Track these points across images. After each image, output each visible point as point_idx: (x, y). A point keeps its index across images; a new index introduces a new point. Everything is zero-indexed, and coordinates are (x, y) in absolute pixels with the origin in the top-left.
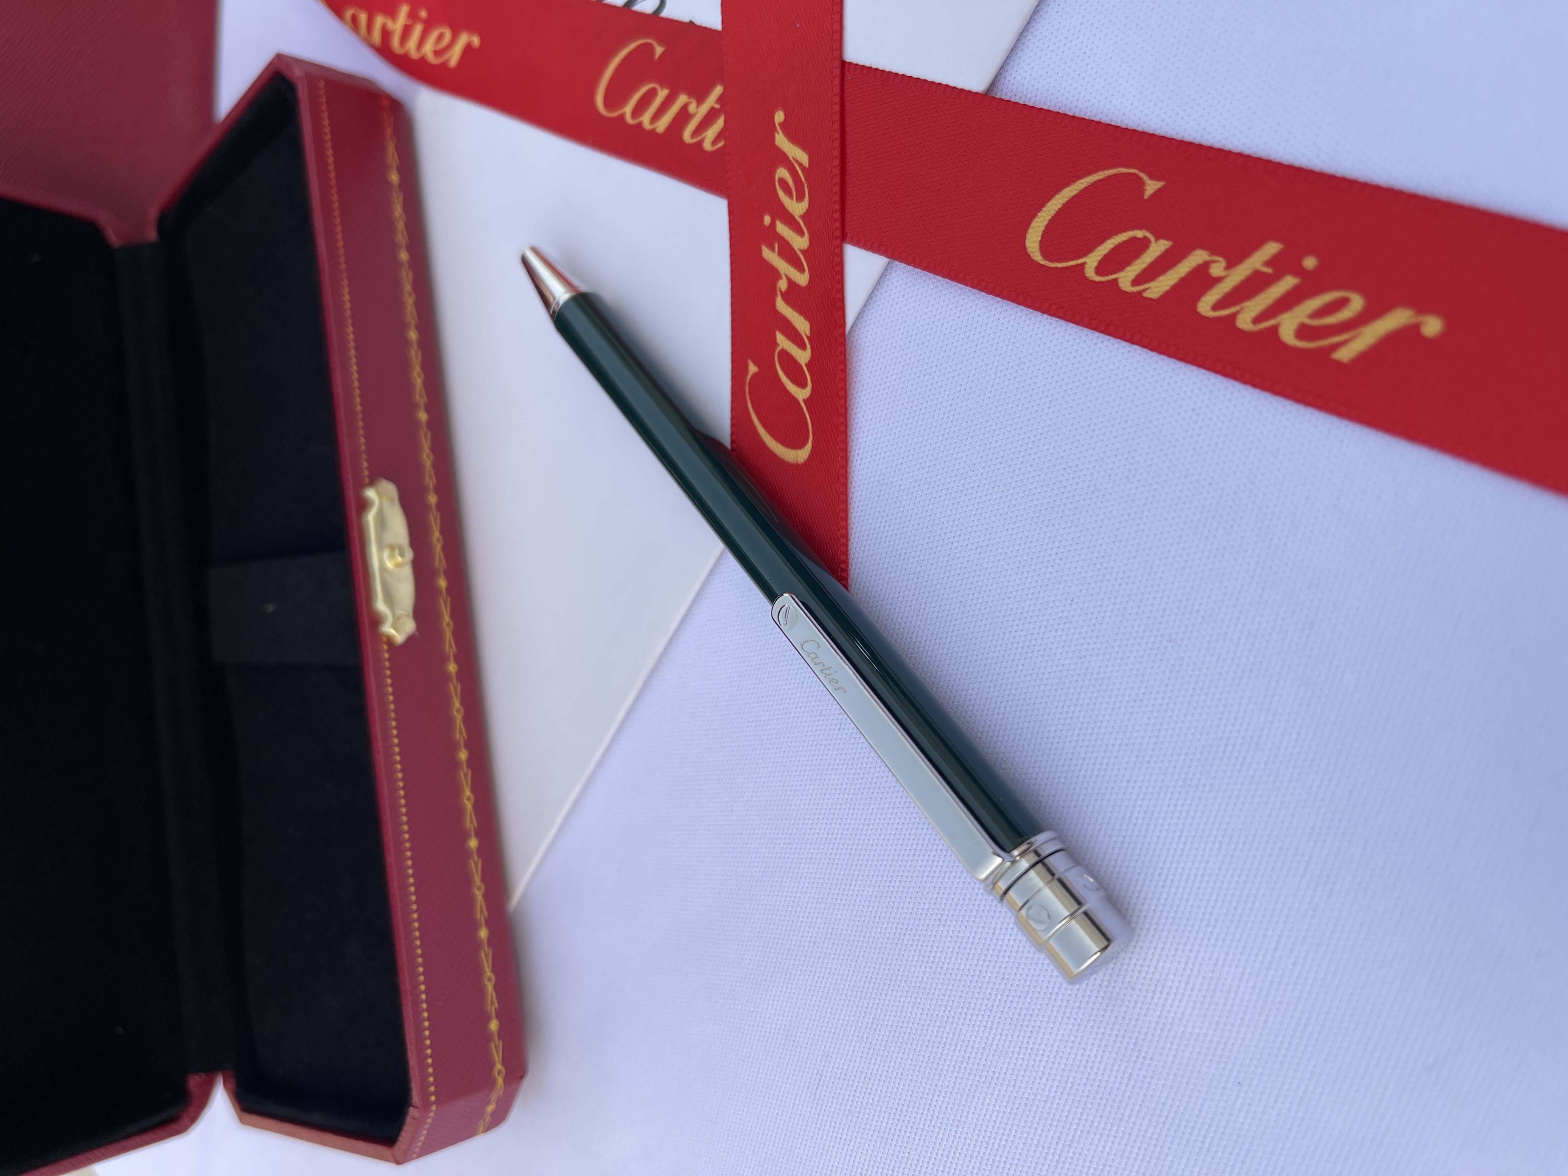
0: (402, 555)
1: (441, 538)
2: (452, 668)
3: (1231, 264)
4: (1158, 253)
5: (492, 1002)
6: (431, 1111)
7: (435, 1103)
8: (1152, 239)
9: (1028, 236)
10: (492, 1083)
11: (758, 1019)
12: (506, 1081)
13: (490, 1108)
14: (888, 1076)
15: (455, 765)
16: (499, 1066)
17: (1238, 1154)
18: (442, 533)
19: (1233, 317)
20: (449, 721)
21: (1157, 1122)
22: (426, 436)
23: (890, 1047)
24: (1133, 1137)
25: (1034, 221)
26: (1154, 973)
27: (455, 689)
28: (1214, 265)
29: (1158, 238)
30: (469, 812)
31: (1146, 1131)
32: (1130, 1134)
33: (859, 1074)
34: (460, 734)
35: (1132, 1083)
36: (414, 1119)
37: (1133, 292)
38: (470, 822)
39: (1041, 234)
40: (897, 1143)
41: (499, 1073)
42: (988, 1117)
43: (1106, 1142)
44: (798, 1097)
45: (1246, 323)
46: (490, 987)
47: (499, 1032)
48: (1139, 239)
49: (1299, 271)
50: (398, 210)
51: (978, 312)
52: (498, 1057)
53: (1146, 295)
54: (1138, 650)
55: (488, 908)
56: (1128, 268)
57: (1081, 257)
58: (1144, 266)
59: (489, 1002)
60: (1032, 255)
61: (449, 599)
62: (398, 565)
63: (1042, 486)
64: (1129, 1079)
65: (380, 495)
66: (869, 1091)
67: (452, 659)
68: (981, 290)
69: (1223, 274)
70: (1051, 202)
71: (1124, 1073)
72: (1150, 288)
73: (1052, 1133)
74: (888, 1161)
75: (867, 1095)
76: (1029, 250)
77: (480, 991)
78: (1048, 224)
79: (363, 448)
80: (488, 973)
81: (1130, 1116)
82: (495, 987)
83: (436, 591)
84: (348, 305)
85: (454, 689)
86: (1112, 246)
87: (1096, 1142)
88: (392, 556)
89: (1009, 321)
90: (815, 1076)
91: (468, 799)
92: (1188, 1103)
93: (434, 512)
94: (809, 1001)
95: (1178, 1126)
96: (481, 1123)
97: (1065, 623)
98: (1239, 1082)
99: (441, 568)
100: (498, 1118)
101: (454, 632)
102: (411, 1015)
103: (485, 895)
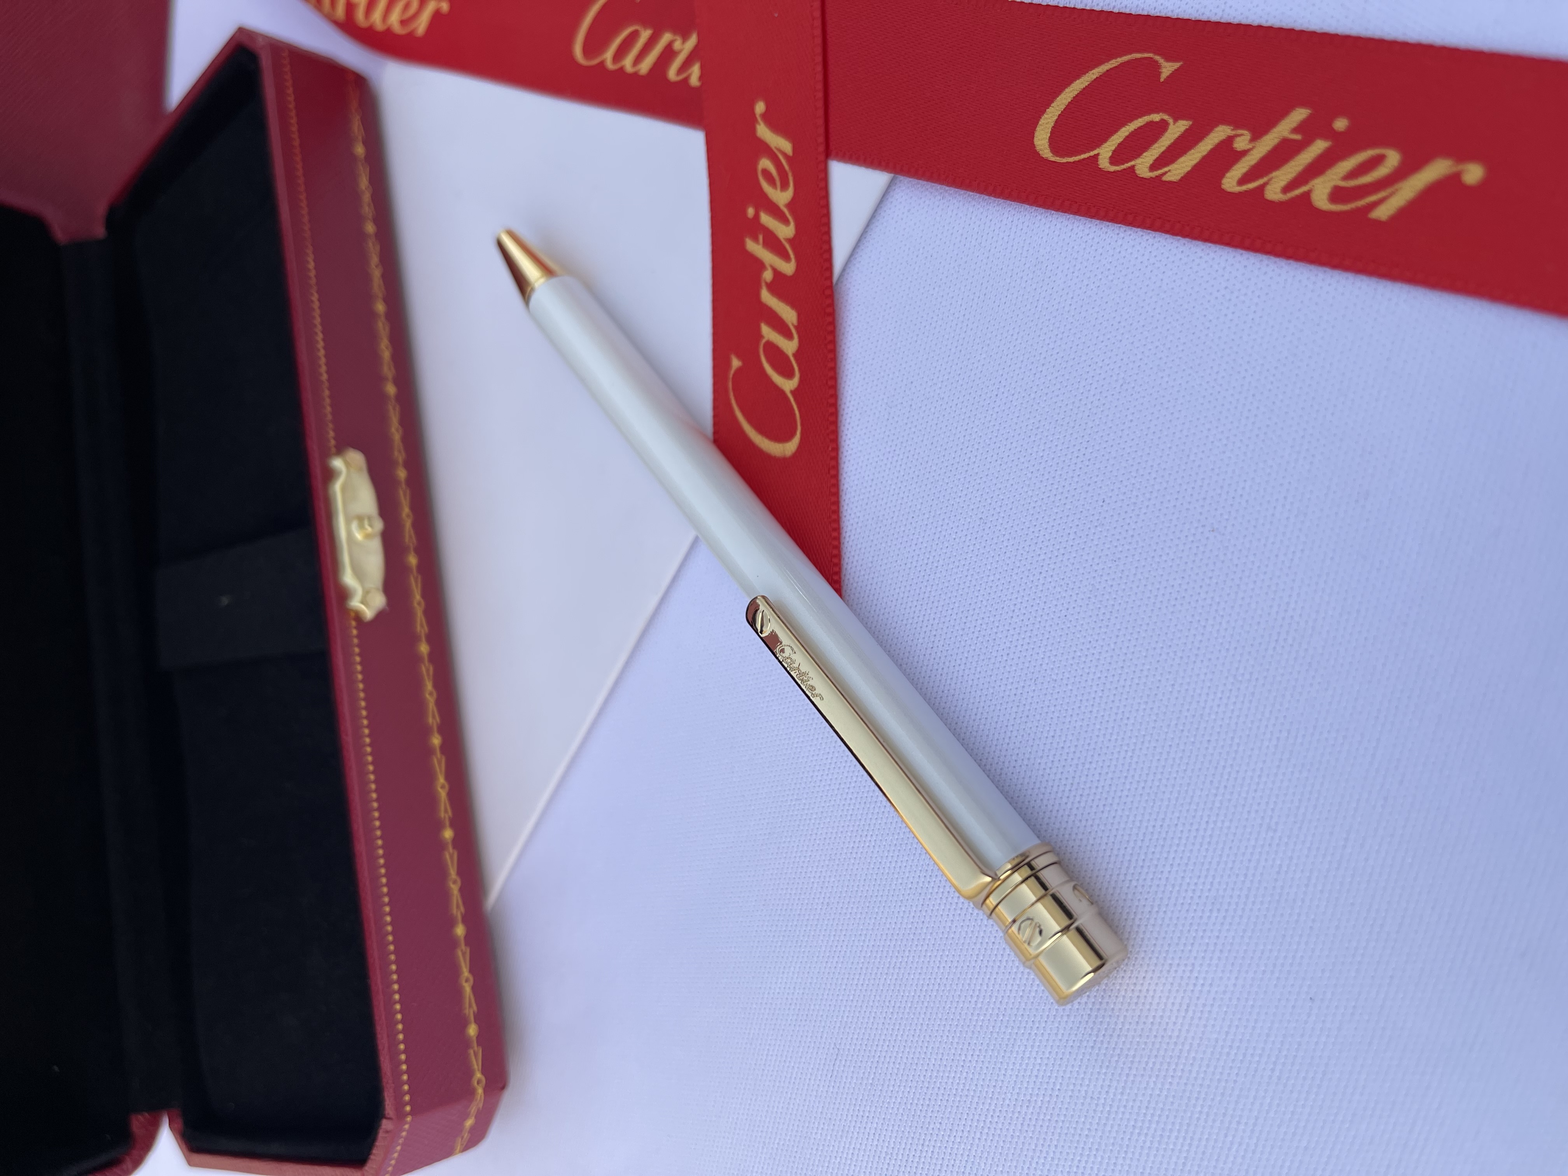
0: (371, 526)
1: (411, 514)
2: (424, 648)
3: (1257, 134)
4: (1177, 135)
5: (470, 1007)
6: (406, 1123)
7: (410, 1113)
8: (1170, 121)
9: (1037, 134)
10: (470, 1093)
11: (766, 996)
12: (485, 1091)
13: (469, 1123)
14: (915, 1041)
15: (428, 751)
16: (478, 1075)
17: (1313, 1078)
18: (412, 508)
19: (1261, 189)
20: (421, 704)
21: (1221, 1053)
22: (394, 409)
23: (916, 1008)
24: (1194, 1075)
25: (1043, 117)
26: (1210, 890)
27: (428, 671)
28: (1238, 139)
29: (1176, 119)
30: (443, 801)
31: (1208, 1066)
32: (1190, 1071)
33: (881, 1043)
34: (433, 718)
35: (1190, 1014)
36: (387, 1132)
37: (1151, 178)
38: (444, 811)
39: (1050, 130)
40: (926, 1114)
41: (478, 1083)
42: (1029, 1073)
43: (1163, 1084)
45: (1276, 193)
46: (467, 988)
47: (479, 1037)
48: (1157, 123)
49: (1330, 134)
50: (364, 182)
52: (478, 1065)
53: (1166, 178)
54: (1177, 545)
55: (464, 903)
56: (1146, 154)
57: (1093, 149)
58: (1162, 149)
59: (467, 1005)
60: (1041, 152)
61: (420, 578)
62: (368, 536)
64: (1187, 1011)
65: (347, 464)
67: (424, 639)
69: (1248, 146)
70: (1060, 97)
71: (1181, 1004)
72: (1169, 171)
73: (1100, 1082)
74: (917, 1135)
75: (891, 1064)
76: (1038, 148)
77: (458, 992)
78: (1057, 120)
79: (330, 417)
80: (466, 973)
81: (1189, 1051)
82: (474, 988)
83: (407, 568)
84: (312, 274)
85: (426, 670)
86: (1127, 134)
87: (1152, 1085)
88: (361, 527)
90: (831, 1051)
91: (443, 787)
92: (1254, 1028)
93: (404, 486)
95: (1245, 1055)
96: (459, 1140)
97: (1096, 526)
98: (1311, 998)
99: (411, 545)
100: (477, 1136)
101: (426, 612)
102: (383, 1017)
103: (461, 890)
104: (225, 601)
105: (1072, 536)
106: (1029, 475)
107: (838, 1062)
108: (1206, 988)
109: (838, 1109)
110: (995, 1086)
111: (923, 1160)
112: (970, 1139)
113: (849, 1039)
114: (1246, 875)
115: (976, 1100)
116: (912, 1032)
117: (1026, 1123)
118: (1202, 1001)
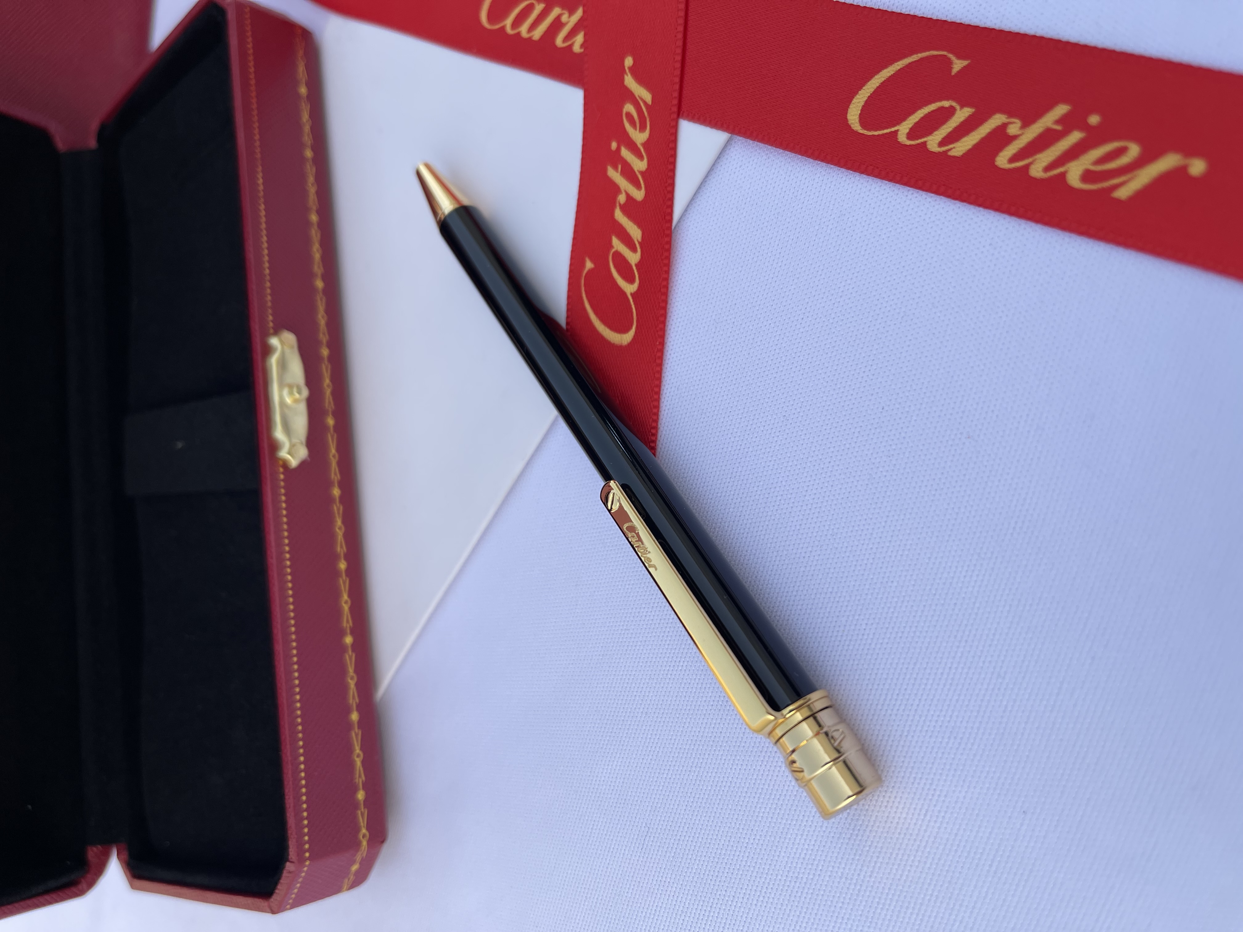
0: (299, 392)
1: (330, 384)
2: (336, 492)
3: (1027, 123)
4: (962, 119)
5: (360, 777)
6: (305, 866)
7: (309, 859)
8: (958, 107)
9: (850, 110)
11: (594, 782)
12: (368, 842)
13: (355, 868)
15: (336, 573)
16: (364, 831)
17: (1022, 874)
18: (332, 380)
19: (1027, 167)
20: (332, 536)
21: (950, 850)
22: (321, 300)
23: (711, 799)
24: (928, 865)
25: (856, 97)
26: (949, 722)
27: (338, 510)
28: (1011, 126)
29: (962, 106)
30: (345, 613)
31: (939, 859)
32: (925, 863)
33: (683, 825)
34: (341, 548)
35: (928, 818)
36: (290, 872)
37: (939, 152)
38: (347, 622)
39: (861, 108)
40: (715, 882)
41: (363, 837)
42: (798, 855)
43: (903, 871)
44: (628, 848)
45: (1038, 172)
46: (358, 762)
47: (365, 801)
48: (946, 108)
49: (1084, 126)
50: (305, 117)
51: (805, 176)
52: (364, 823)
53: (950, 153)
54: (940, 447)
55: (359, 696)
56: (936, 133)
57: (894, 126)
58: (950, 130)
59: (357, 776)
60: (852, 126)
61: (335, 436)
62: (296, 401)
63: (858, 315)
64: (925, 815)
65: (282, 343)
66: (691, 839)
67: (336, 485)
68: (809, 157)
69: (1019, 133)
70: (870, 82)
71: (921, 810)
72: (954, 148)
73: (854, 867)
74: (707, 899)
76: (850, 122)
77: (351, 765)
78: (867, 100)
79: (269, 304)
80: (357, 750)
81: (925, 847)
82: (363, 762)
83: (325, 428)
84: (261, 188)
85: (337, 509)
86: (922, 115)
87: (894, 871)
88: (291, 393)
89: (831, 182)
90: (643, 829)
91: (346, 602)
92: (978, 832)
93: (326, 362)
94: (640, 764)
95: (969, 852)
96: (346, 880)
97: (876, 428)
98: (1024, 812)
99: (330, 410)
100: (360, 878)
101: (339, 464)
102: (291, 783)
103: (357, 685)
104: (180, 445)
105: (856, 434)
106: (825, 384)
107: (648, 838)
108: (942, 798)
109: (646, 874)
110: (770, 864)
111: (710, 918)
112: (749, 905)
113: (658, 820)
114: (978, 712)
115: (755, 874)
116: (707, 818)
117: (793, 895)
118: (938, 808)
